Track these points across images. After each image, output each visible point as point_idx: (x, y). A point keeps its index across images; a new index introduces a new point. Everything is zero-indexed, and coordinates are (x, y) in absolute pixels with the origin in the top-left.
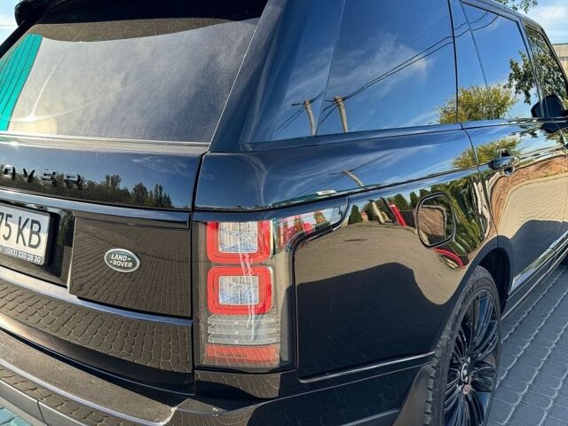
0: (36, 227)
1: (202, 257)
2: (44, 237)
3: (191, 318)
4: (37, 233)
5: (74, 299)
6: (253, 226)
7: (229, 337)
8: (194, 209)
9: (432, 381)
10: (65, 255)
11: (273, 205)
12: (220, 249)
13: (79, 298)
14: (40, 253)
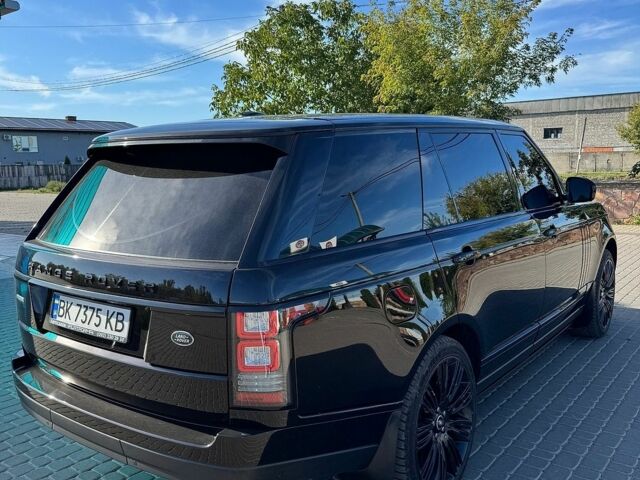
0: (120, 318)
1: (233, 335)
2: (127, 324)
3: (227, 375)
4: (122, 322)
5: (148, 366)
6: (267, 314)
7: (251, 387)
8: (228, 304)
9: (404, 425)
10: (142, 337)
11: (281, 299)
12: (245, 330)
13: (152, 365)
14: (123, 336)
